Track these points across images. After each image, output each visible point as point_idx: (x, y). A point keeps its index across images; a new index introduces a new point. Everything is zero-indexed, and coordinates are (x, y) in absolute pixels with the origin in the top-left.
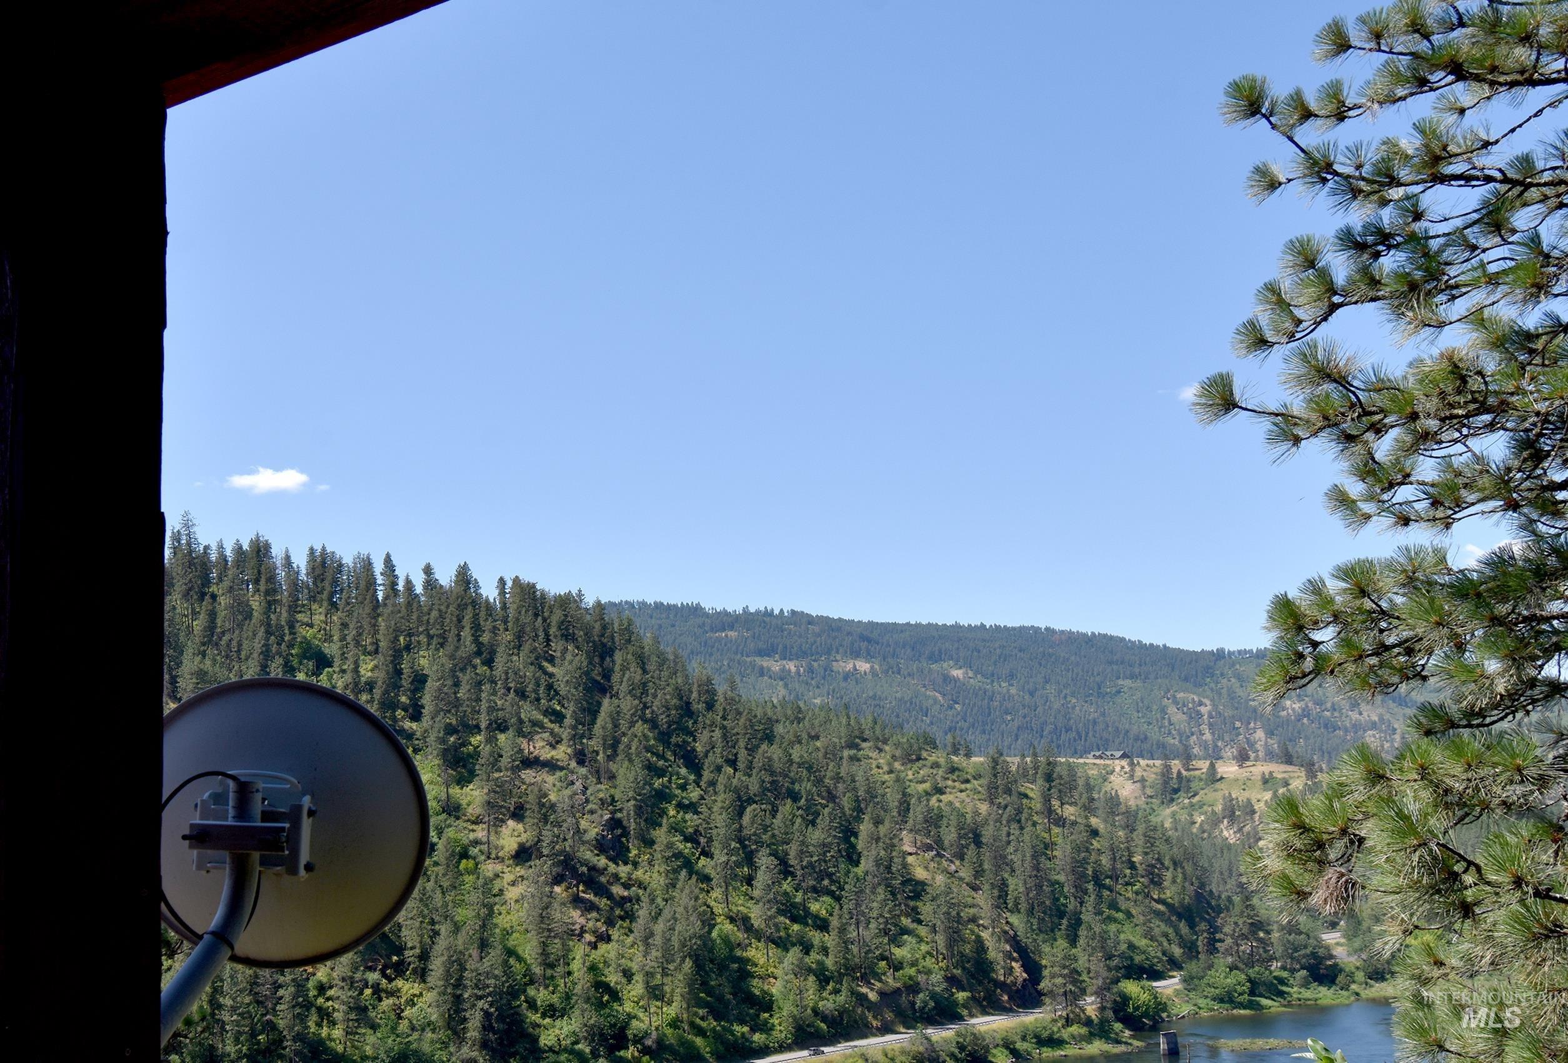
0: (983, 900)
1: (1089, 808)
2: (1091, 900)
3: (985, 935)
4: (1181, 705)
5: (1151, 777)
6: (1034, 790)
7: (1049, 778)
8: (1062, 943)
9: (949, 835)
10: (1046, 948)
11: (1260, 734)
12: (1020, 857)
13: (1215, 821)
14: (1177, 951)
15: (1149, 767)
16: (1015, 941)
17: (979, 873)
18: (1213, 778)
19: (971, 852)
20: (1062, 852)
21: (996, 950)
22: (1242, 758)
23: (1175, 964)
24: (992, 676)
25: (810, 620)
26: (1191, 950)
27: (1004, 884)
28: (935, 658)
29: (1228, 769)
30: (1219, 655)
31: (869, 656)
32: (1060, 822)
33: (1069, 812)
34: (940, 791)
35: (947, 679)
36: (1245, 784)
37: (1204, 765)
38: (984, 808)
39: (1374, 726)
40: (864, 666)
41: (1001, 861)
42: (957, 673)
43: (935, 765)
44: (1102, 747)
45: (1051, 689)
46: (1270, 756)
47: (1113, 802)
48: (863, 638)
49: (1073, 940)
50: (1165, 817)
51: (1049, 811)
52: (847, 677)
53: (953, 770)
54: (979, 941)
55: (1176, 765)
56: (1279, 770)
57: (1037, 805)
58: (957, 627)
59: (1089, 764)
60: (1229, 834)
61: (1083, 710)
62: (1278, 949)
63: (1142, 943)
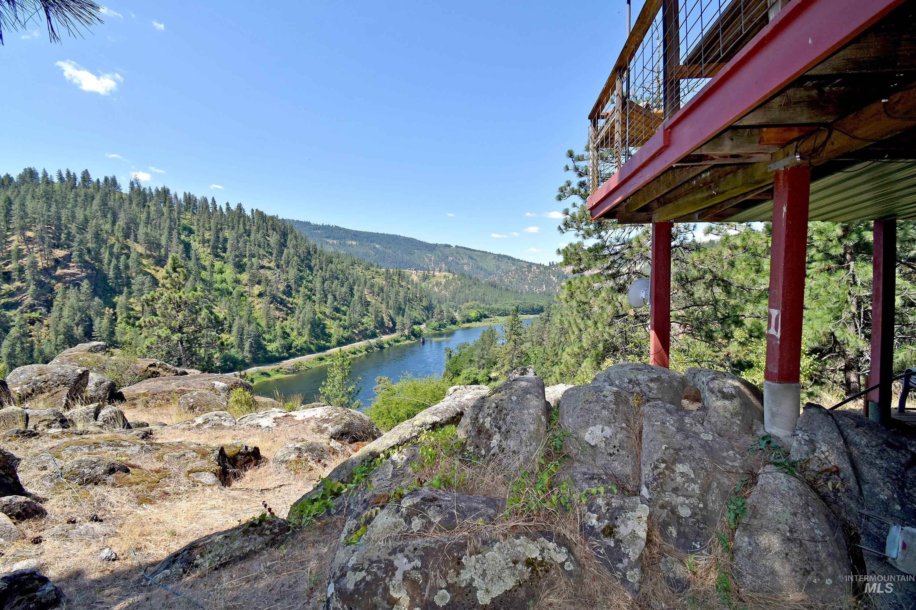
0: (384, 306)
1: (408, 283)
2: (407, 306)
3: (384, 315)
4: (428, 257)
5: (421, 275)
6: (396, 278)
7: (399, 275)
8: (400, 316)
9: (376, 290)
10: (397, 318)
11: (443, 265)
12: (393, 296)
13: (433, 286)
14: (425, 318)
15: (420, 273)
16: (390, 316)
17: (383, 300)
18: (434, 276)
19: (381, 294)
20: (402, 294)
21: (386, 319)
22: (440, 271)
23: (424, 321)
24: (386, 248)
25: (340, 229)
26: (428, 318)
27: (388, 302)
28: (372, 242)
29: (437, 274)
30: (436, 245)
31: (356, 240)
32: (402, 286)
33: (403, 284)
34: (374, 278)
35: (375, 248)
36: (440, 277)
37: (432, 272)
38: (384, 282)
39: (466, 264)
40: (354, 243)
41: (388, 297)
42: (377, 246)
43: (373, 271)
44: (410, 267)
45: (399, 251)
46: (445, 271)
47: (413, 281)
48: (354, 235)
49: (403, 316)
50: (423, 285)
51: (399, 284)
52: (349, 246)
53: (377, 272)
54: (382, 317)
55: (426, 272)
56: (447, 274)
57: (396, 282)
58: (378, 233)
59: (407, 271)
60: (436, 289)
61: (406, 258)
62: (445, 317)
63: (418, 316)
